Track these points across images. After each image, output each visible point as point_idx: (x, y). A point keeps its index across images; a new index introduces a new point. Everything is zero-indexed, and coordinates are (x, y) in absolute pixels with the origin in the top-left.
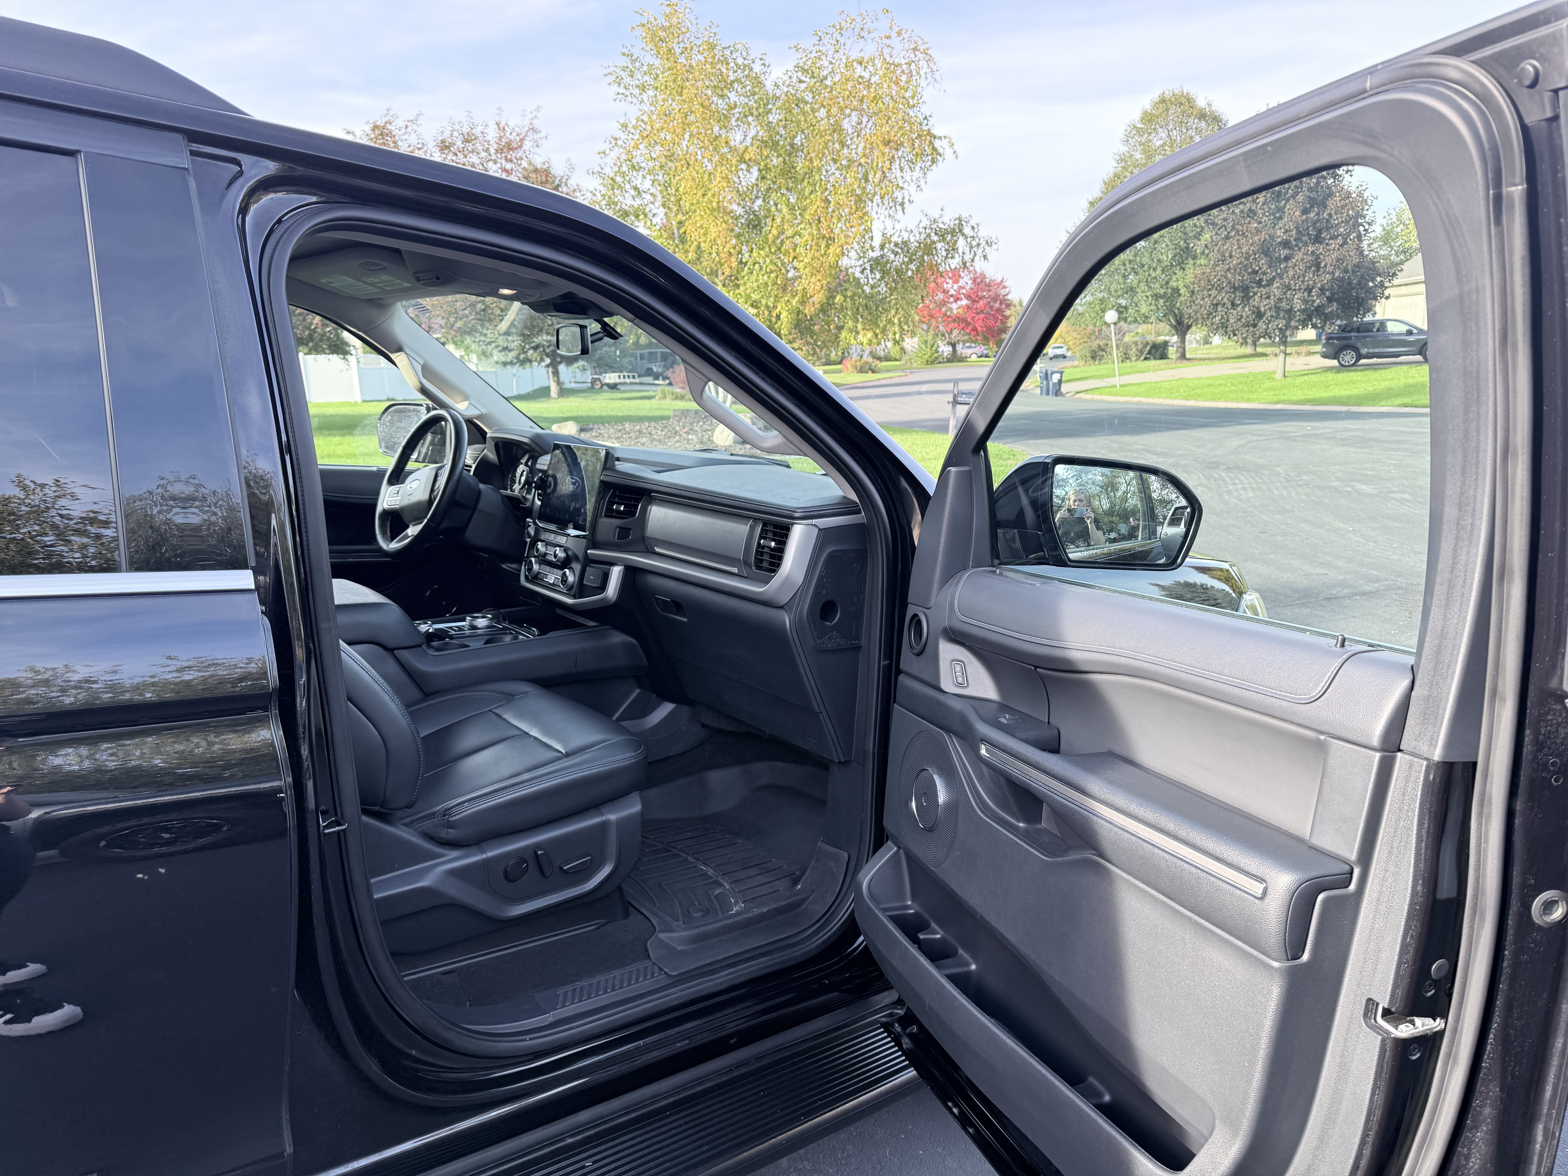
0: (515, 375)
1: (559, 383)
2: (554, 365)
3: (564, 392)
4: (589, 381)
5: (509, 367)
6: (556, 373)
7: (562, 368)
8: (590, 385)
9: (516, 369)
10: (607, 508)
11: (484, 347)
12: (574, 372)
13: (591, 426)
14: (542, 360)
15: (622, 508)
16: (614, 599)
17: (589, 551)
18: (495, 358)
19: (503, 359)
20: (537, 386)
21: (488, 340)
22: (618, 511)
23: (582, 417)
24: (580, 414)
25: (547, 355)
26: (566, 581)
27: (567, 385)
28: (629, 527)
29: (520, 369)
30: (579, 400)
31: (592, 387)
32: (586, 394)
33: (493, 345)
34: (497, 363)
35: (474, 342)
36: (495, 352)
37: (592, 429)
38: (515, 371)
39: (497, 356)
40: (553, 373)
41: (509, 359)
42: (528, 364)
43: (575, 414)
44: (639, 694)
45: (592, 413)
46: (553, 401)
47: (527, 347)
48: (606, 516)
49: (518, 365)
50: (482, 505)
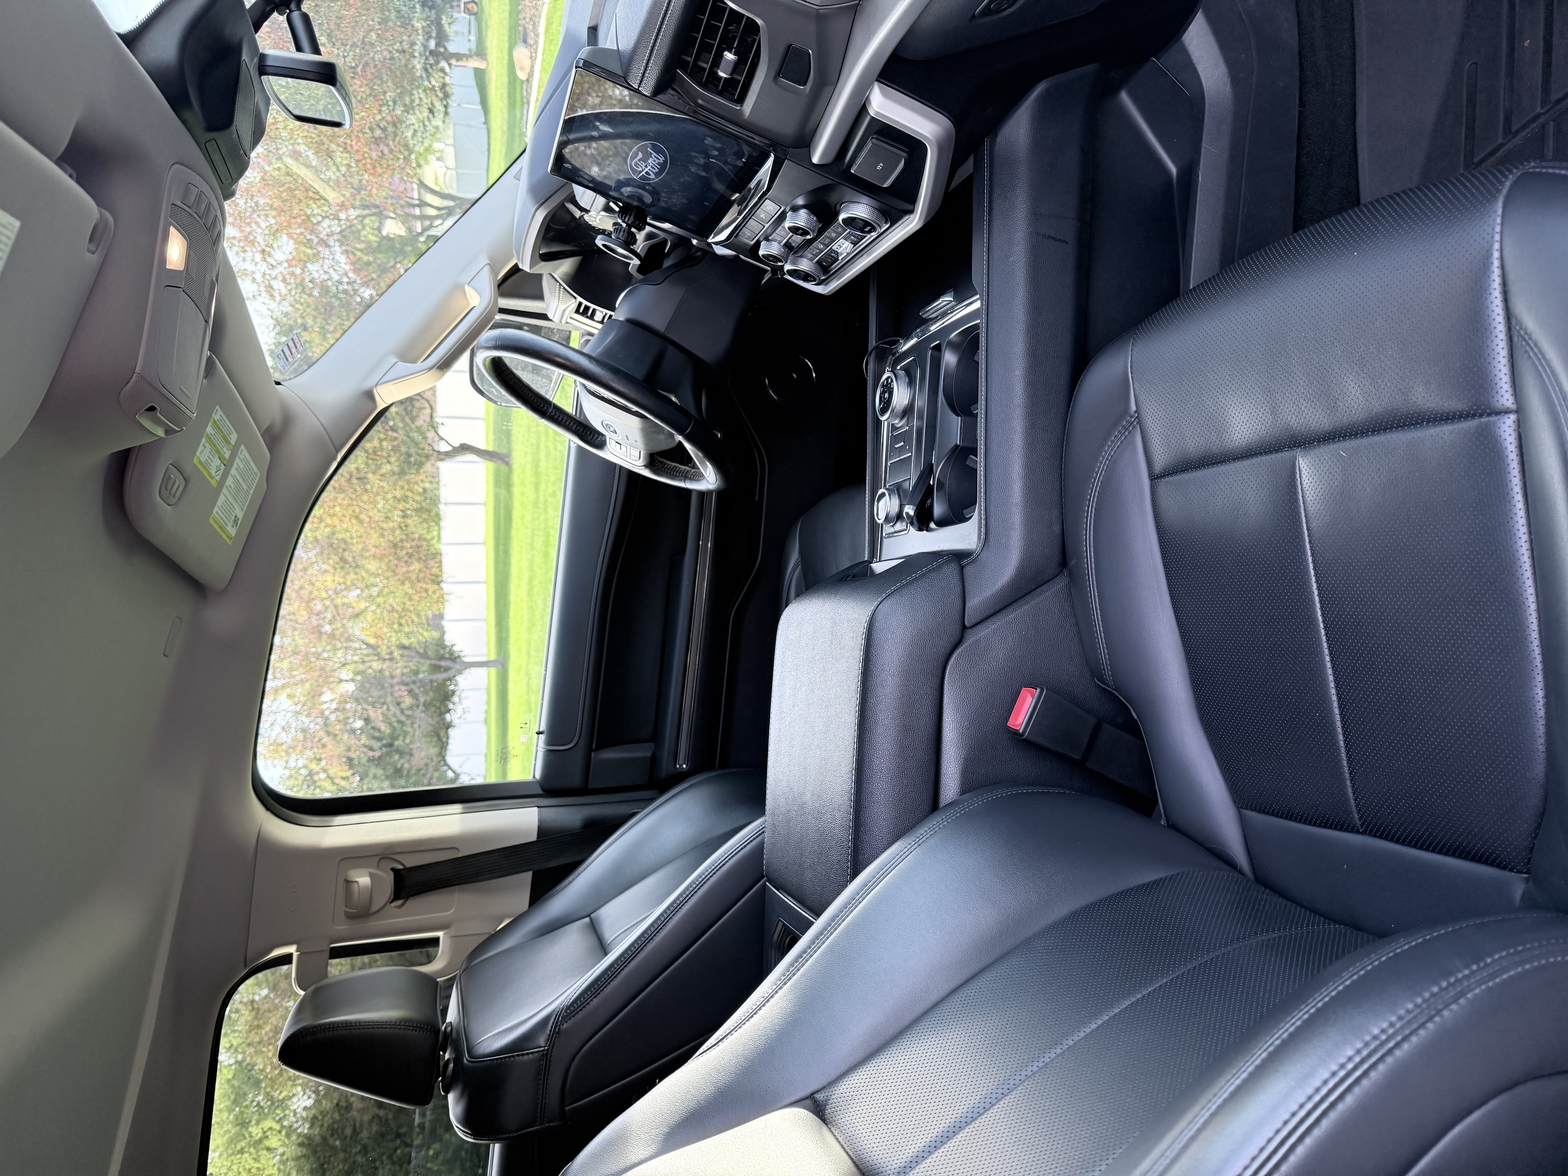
0: (459, 105)
1: (468, 56)
2: (448, 57)
3: (480, 52)
4: (468, 17)
5: (450, 110)
6: (458, 57)
7: (452, 48)
8: (473, 17)
9: (453, 102)
10: (720, 94)
11: (428, 134)
12: (456, 33)
13: (521, 28)
14: (442, 70)
15: (729, 56)
16: (946, 122)
17: (815, 160)
18: (440, 123)
19: (442, 115)
20: (473, 83)
21: (422, 129)
22: (737, 67)
23: (510, 37)
24: (506, 38)
25: (437, 62)
26: (866, 223)
27: (473, 46)
28: (781, 50)
29: (453, 98)
30: (489, 35)
31: (475, 14)
32: (484, 25)
33: (427, 123)
34: (444, 122)
35: (422, 142)
36: (434, 123)
37: (525, 29)
38: (455, 105)
39: (438, 121)
40: (457, 60)
41: (442, 109)
42: (447, 88)
43: (506, 45)
44: (1131, 95)
45: (506, 24)
46: (490, 66)
47: (426, 83)
48: (741, 100)
49: (449, 100)
50: (659, 322)
